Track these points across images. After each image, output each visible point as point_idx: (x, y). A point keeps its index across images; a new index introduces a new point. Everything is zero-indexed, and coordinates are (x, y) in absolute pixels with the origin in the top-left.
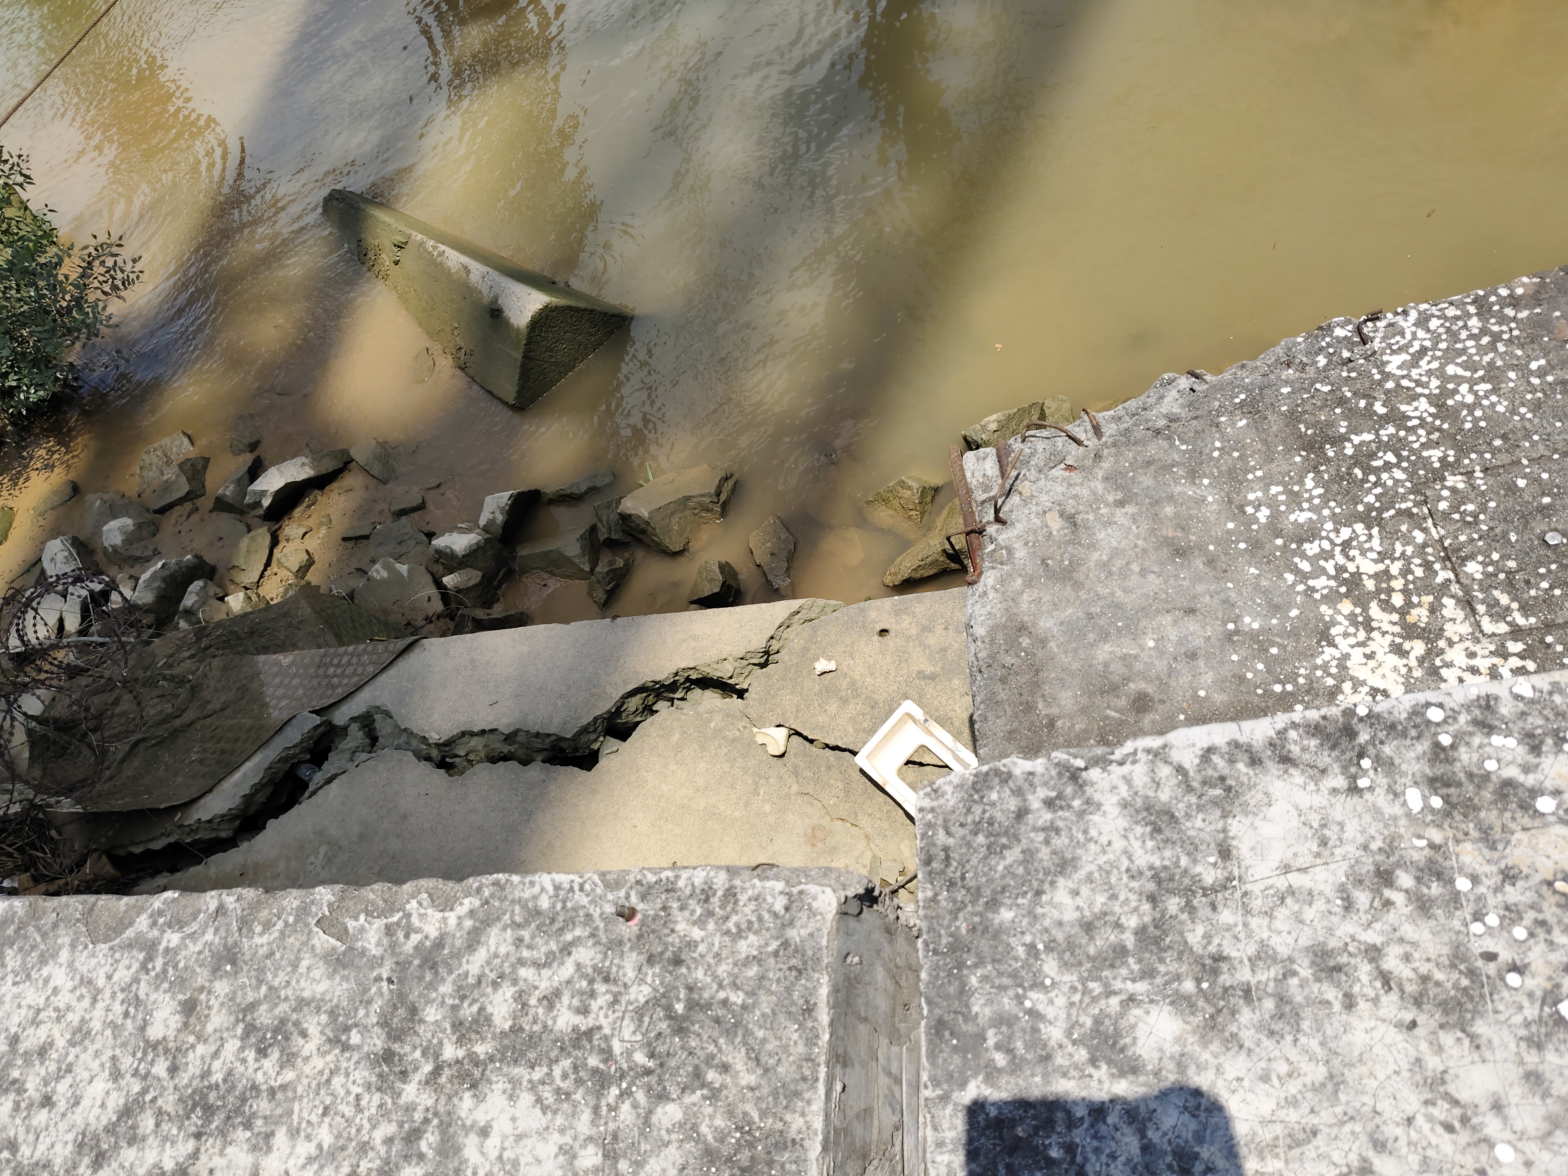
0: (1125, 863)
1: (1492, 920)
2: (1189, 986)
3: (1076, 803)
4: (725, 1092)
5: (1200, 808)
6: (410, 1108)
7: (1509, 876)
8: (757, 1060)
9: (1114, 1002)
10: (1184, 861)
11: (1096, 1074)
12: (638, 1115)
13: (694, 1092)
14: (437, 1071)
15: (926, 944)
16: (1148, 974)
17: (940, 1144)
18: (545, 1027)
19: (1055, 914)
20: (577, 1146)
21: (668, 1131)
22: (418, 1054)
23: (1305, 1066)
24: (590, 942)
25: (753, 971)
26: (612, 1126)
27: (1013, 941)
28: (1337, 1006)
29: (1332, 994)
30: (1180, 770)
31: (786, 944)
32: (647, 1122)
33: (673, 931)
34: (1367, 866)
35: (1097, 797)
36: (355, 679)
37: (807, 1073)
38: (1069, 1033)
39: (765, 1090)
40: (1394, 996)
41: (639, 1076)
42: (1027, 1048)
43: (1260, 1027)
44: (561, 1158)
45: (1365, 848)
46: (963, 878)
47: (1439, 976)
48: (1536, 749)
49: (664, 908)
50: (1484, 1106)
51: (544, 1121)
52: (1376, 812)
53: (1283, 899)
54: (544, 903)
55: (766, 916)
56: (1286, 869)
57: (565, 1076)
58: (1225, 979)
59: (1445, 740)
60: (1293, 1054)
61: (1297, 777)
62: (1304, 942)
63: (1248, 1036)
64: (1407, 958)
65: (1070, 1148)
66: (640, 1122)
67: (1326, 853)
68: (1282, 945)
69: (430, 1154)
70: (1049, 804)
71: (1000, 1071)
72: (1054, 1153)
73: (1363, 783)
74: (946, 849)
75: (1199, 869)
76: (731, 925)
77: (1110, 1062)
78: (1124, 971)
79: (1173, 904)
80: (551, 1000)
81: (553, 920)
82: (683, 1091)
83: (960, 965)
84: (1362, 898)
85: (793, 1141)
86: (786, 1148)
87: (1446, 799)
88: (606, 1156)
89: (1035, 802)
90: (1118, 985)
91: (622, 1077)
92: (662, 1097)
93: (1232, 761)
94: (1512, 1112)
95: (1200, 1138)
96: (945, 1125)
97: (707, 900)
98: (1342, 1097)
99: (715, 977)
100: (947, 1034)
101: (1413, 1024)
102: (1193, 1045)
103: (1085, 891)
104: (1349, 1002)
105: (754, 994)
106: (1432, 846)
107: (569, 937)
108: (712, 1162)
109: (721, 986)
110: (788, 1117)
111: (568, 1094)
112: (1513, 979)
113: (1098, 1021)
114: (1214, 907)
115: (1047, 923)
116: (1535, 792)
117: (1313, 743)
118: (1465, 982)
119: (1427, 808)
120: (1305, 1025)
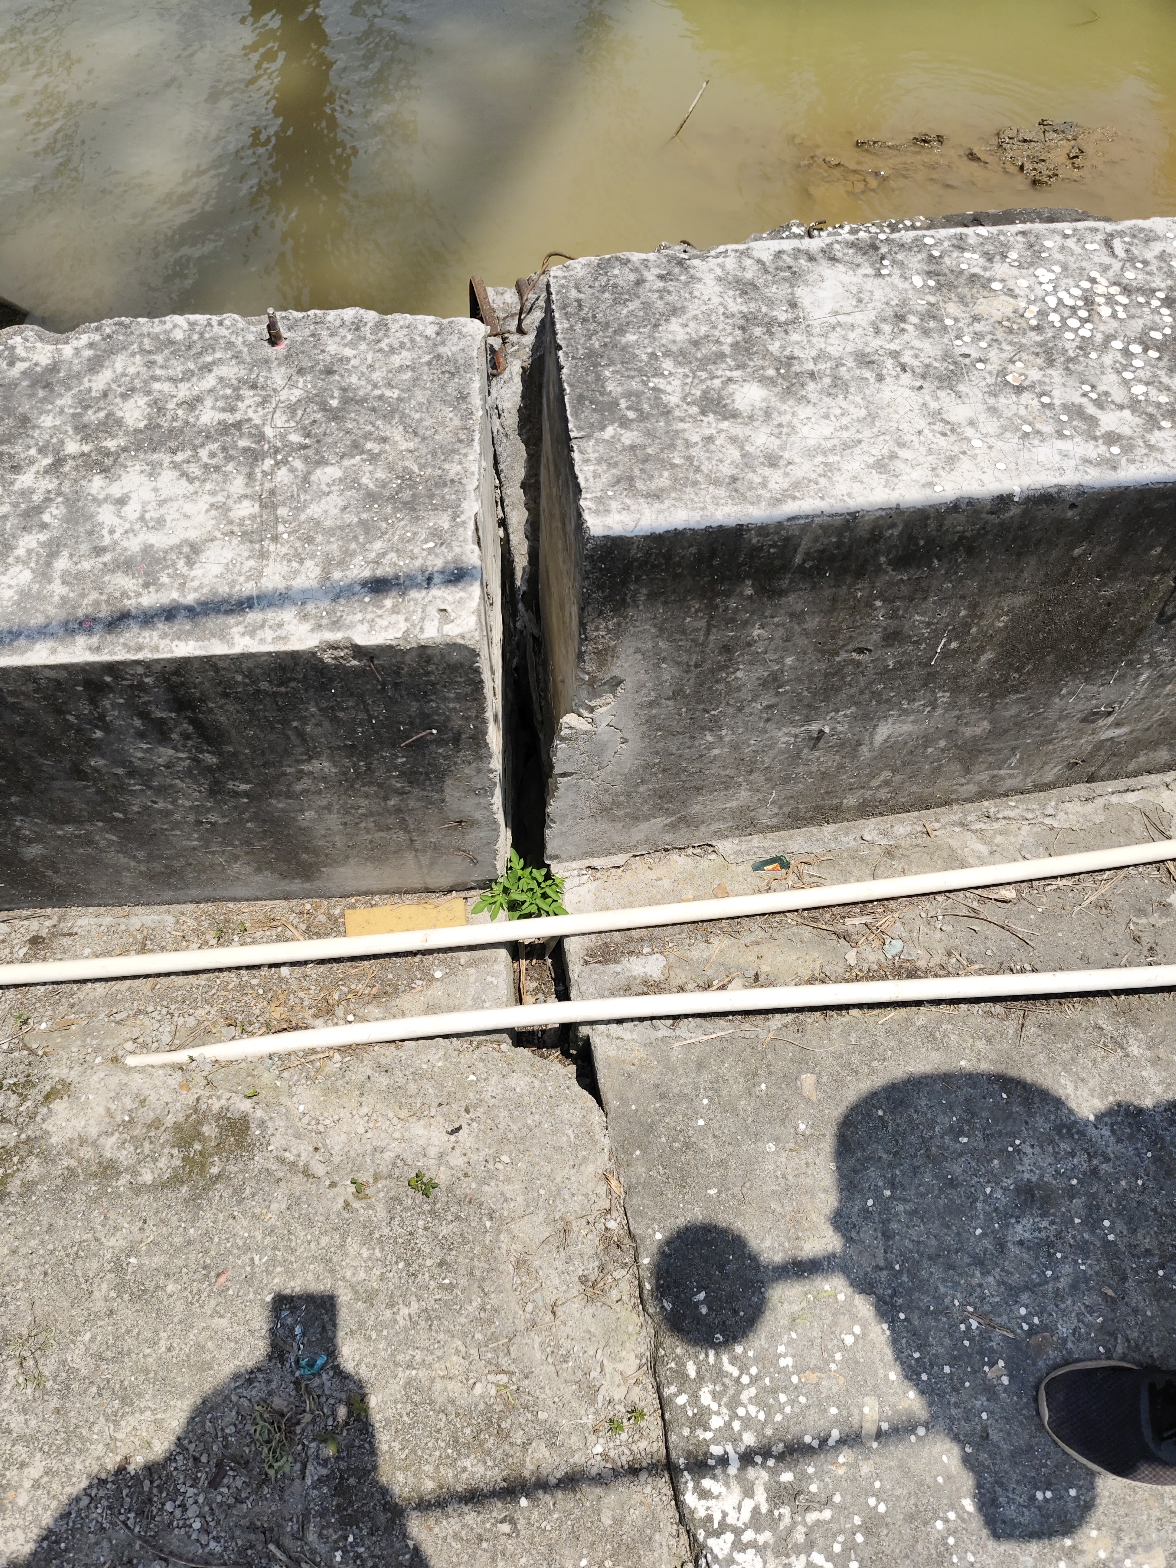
0: (722, 310)
1: (967, 339)
2: (771, 372)
3: (683, 278)
4: (384, 456)
5: (774, 282)
6: (26, 493)
7: (976, 319)
8: (416, 434)
9: (717, 383)
10: (764, 309)
11: (705, 419)
12: (296, 477)
13: (353, 457)
14: (59, 462)
15: (566, 354)
16: (741, 366)
17: (586, 461)
18: (187, 423)
19: (670, 337)
20: (230, 502)
21: (328, 485)
22: (33, 452)
23: (852, 409)
24: (234, 362)
25: (408, 375)
26: (268, 486)
27: (637, 352)
28: (872, 380)
29: (867, 374)
30: (759, 261)
31: (438, 357)
32: (306, 479)
33: (323, 351)
34: (889, 312)
35: (698, 275)
37: (462, 436)
38: (684, 399)
39: (424, 451)
40: (909, 375)
41: (293, 450)
42: (651, 407)
43: (821, 392)
44: (213, 513)
45: (887, 304)
46: (594, 316)
47: (936, 364)
48: (990, 260)
49: (313, 335)
50: (964, 424)
51: (191, 489)
52: (894, 287)
53: (834, 328)
54: (178, 335)
55: (418, 339)
56: (836, 313)
57: (212, 455)
58: (796, 368)
59: (936, 253)
60: (844, 404)
61: (841, 268)
62: (850, 348)
63: (813, 397)
64: (916, 356)
65: (689, 459)
66: (298, 481)
67: (862, 306)
68: (835, 351)
69: (56, 523)
70: (661, 277)
71: (631, 421)
72: (677, 461)
73: (883, 272)
74: (578, 301)
75: (775, 313)
76: (383, 345)
77: (715, 413)
78: (724, 366)
79: (757, 331)
80: (192, 404)
81: (189, 347)
82: (342, 457)
83: (596, 365)
84: (887, 328)
85: (452, 481)
86: (445, 485)
87: (938, 282)
88: (263, 506)
89: (650, 276)
90: (719, 373)
91: (277, 451)
92: (322, 462)
93: (796, 259)
94: (981, 425)
95: (782, 448)
96: (590, 450)
97: (358, 329)
98: (877, 424)
99: (369, 381)
100: (587, 403)
101: (921, 387)
102: (775, 402)
103: (692, 324)
104: (880, 378)
105: (409, 390)
106: (929, 303)
107: (209, 359)
108: (374, 501)
109: (375, 386)
110: (446, 466)
111: (217, 468)
112: (980, 366)
113: (705, 392)
114: (786, 332)
115: (664, 341)
116: (990, 280)
117: (851, 251)
118: (951, 367)
119: (926, 285)
120: (852, 390)
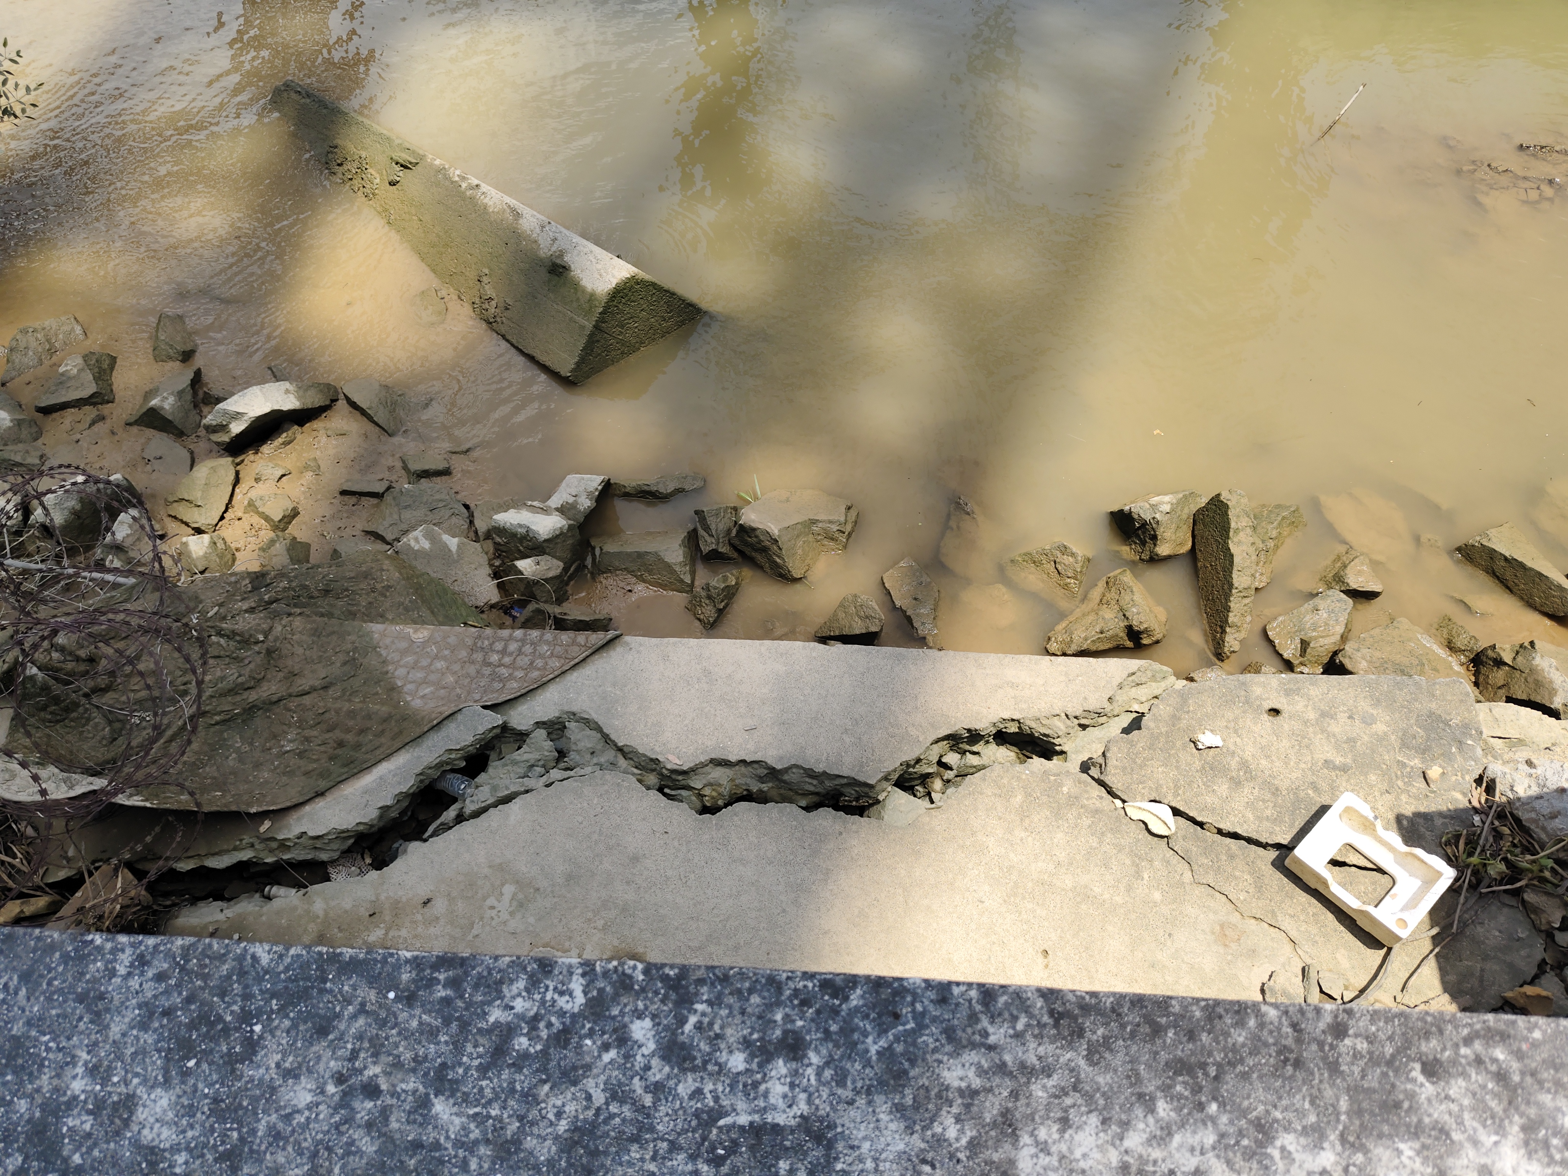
36: (535, 674)
